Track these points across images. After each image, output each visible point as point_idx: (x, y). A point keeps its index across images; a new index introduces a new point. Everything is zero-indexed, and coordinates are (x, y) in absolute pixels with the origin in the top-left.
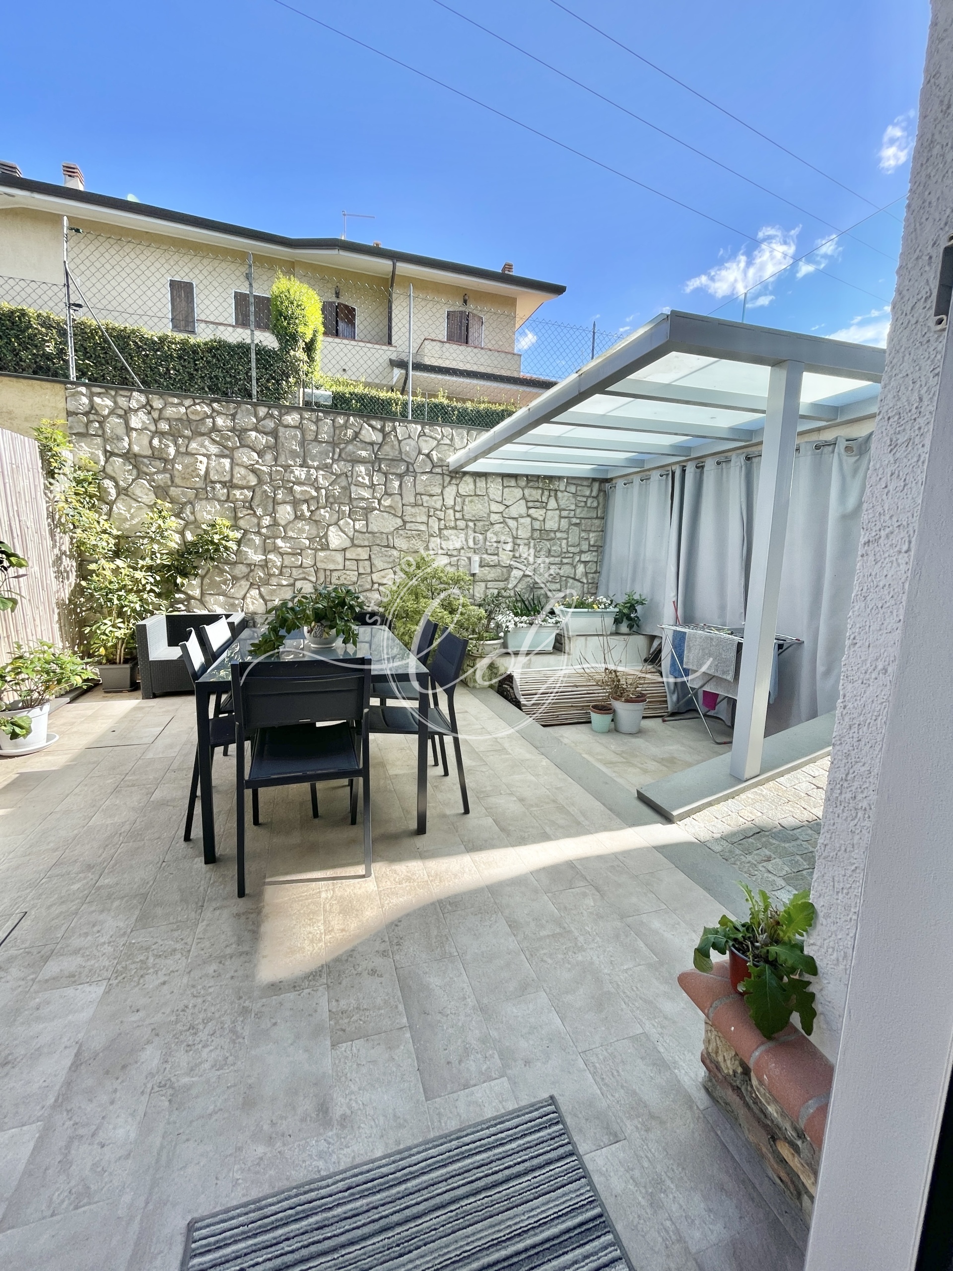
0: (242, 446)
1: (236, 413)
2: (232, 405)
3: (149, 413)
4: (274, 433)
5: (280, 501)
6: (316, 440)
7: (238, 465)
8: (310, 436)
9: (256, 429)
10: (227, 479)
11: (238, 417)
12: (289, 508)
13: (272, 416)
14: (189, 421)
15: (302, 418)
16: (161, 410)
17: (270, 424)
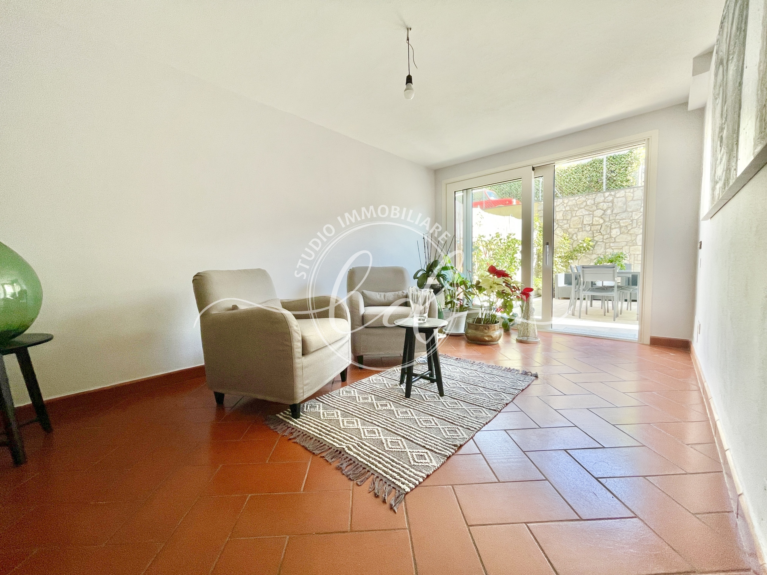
0: (597, 209)
1: (596, 197)
2: (594, 195)
3: (563, 205)
4: (612, 202)
5: (613, 228)
6: (632, 200)
7: (595, 217)
8: (629, 199)
9: (604, 202)
10: (591, 222)
11: (596, 199)
12: (618, 230)
13: (611, 195)
14: (577, 205)
15: (625, 192)
16: (567, 203)
17: (611, 198)
